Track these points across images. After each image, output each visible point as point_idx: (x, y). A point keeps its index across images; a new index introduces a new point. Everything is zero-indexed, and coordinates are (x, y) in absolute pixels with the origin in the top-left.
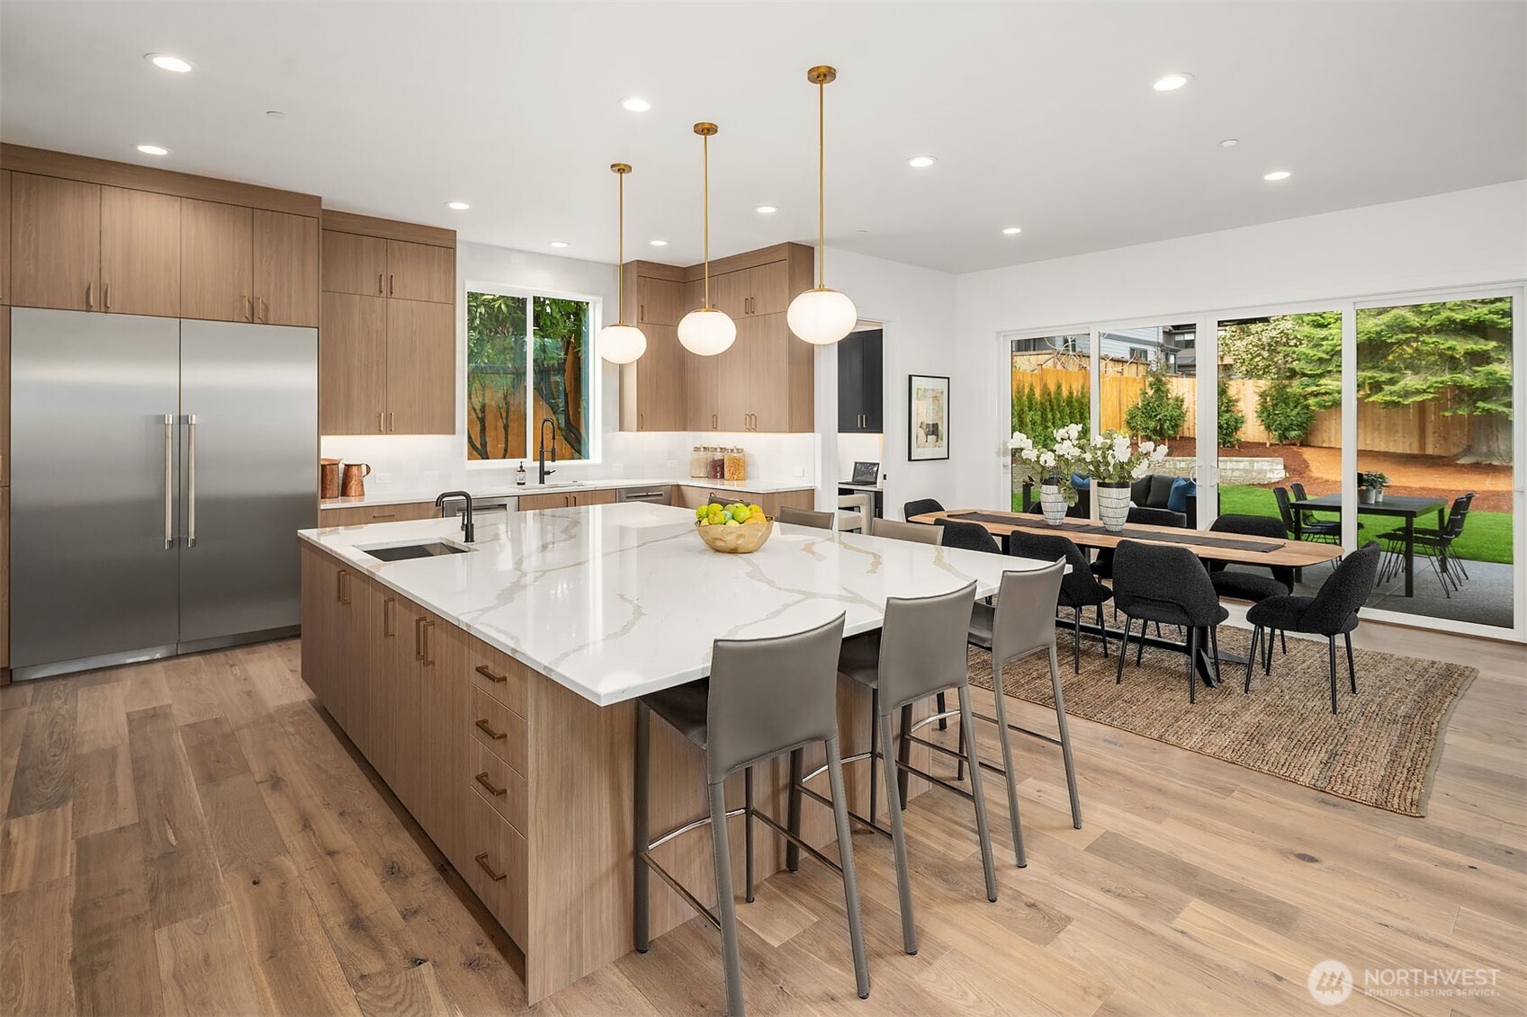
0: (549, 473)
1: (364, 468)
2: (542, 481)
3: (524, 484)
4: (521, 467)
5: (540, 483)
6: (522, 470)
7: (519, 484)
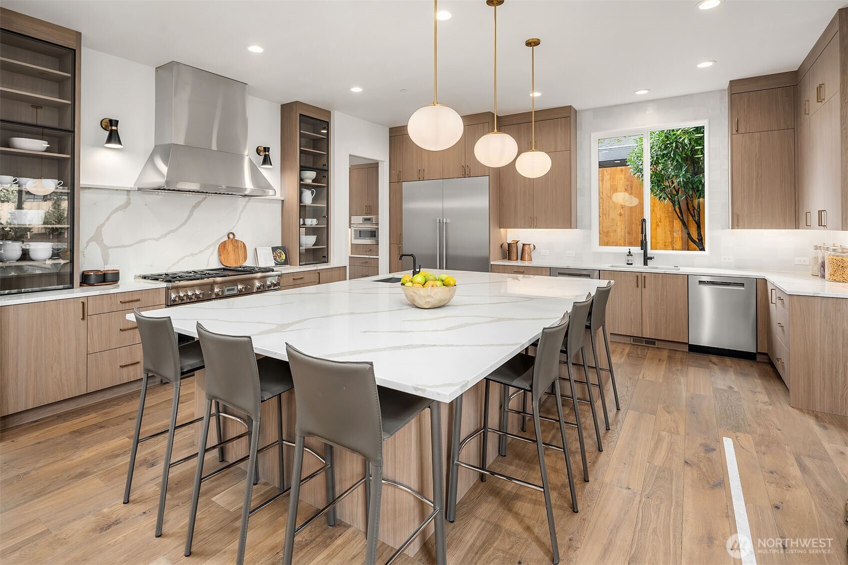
0: (651, 258)
1: (532, 247)
2: (645, 264)
3: (631, 264)
4: (630, 252)
5: (644, 265)
6: (630, 254)
7: (628, 264)
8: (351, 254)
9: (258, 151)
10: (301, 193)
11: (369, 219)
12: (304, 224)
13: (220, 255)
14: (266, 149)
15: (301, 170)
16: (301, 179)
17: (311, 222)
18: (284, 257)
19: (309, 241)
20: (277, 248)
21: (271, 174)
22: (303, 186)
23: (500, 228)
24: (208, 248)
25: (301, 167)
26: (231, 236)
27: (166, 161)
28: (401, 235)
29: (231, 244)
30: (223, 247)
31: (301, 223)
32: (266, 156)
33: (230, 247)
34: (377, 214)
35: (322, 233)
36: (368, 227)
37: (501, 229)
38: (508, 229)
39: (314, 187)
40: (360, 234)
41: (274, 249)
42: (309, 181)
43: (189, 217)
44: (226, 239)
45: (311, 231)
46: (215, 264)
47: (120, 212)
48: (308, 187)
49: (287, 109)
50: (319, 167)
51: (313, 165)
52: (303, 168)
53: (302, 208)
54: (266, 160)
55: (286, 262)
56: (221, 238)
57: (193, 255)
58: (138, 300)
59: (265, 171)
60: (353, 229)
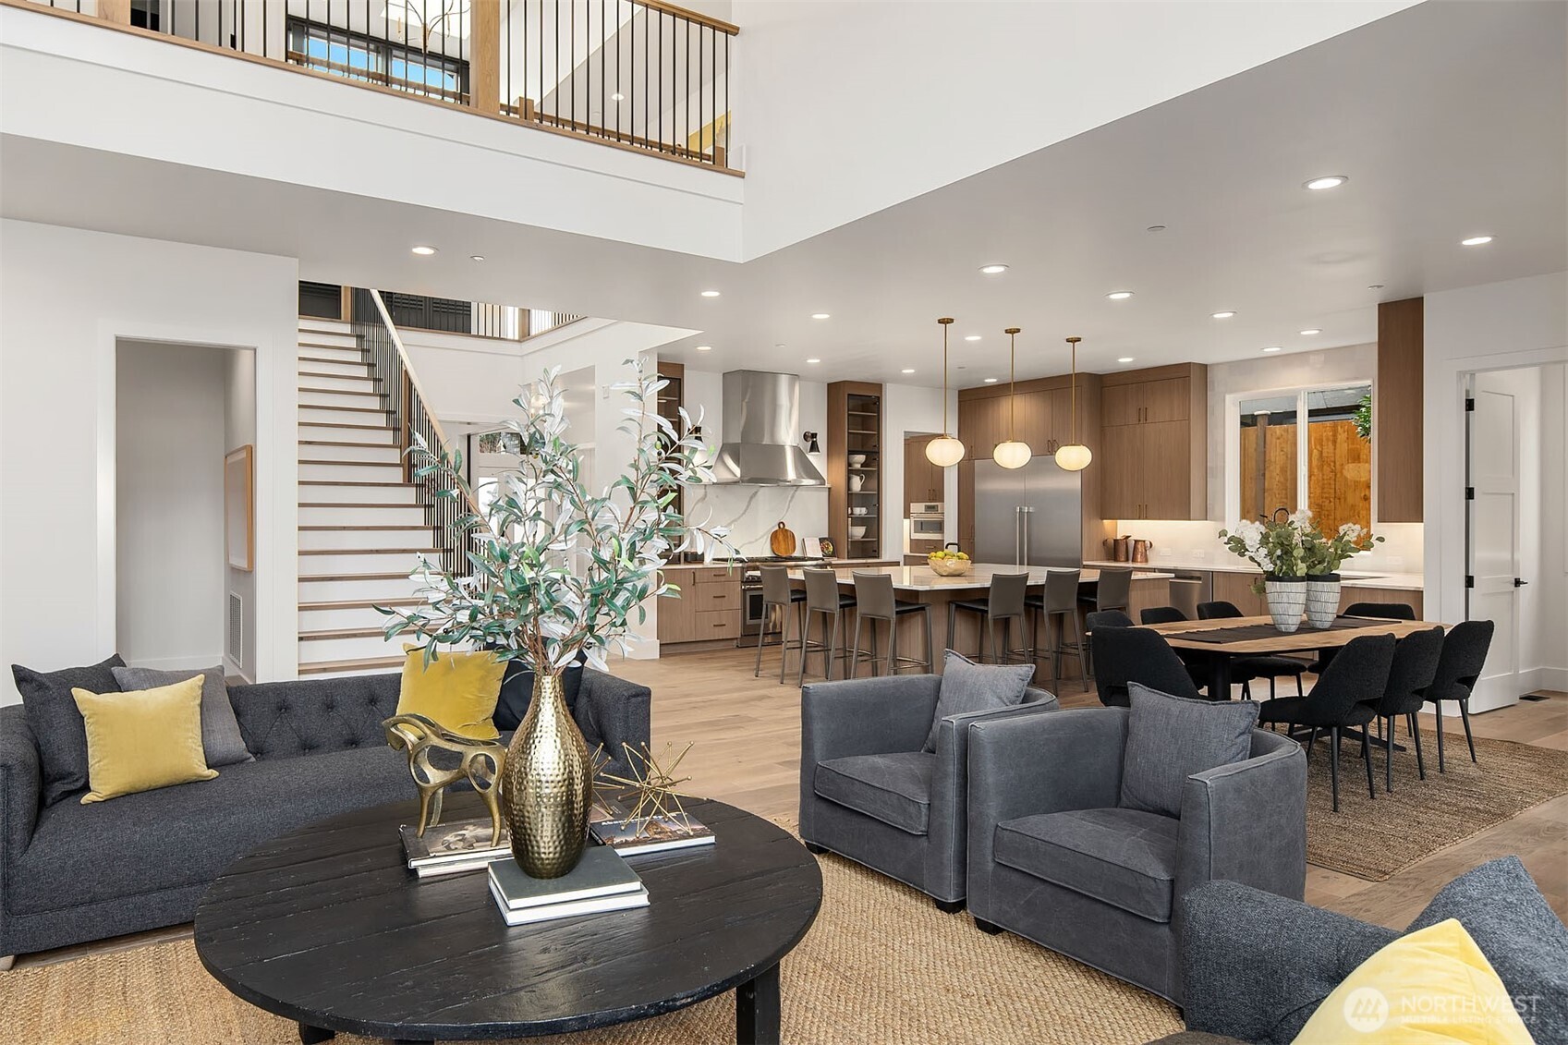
1: (1146, 544)
8: (911, 552)
9: (805, 437)
10: (849, 479)
11: (933, 507)
12: (852, 514)
13: (772, 544)
14: (814, 435)
15: (849, 454)
16: (850, 465)
17: (860, 511)
18: (831, 548)
19: (859, 532)
20: (825, 539)
21: (818, 460)
22: (851, 472)
23: (1102, 519)
24: (762, 537)
25: (849, 451)
26: (782, 526)
27: (737, 461)
28: (973, 527)
29: (781, 535)
30: (774, 536)
31: (850, 512)
32: (813, 442)
33: (781, 537)
34: (942, 500)
35: (873, 524)
36: (933, 517)
37: (1105, 521)
38: (1119, 521)
39: (863, 472)
40: (921, 526)
41: (821, 540)
42: (858, 466)
43: (748, 506)
44: (777, 528)
45: (859, 521)
46: (767, 553)
47: (700, 504)
48: (857, 472)
49: (834, 389)
50: (868, 450)
51: (863, 446)
52: (851, 452)
53: (850, 494)
54: (814, 447)
55: (833, 555)
56: (773, 527)
57: (750, 543)
58: (724, 575)
59: (812, 457)
60: (913, 520)
